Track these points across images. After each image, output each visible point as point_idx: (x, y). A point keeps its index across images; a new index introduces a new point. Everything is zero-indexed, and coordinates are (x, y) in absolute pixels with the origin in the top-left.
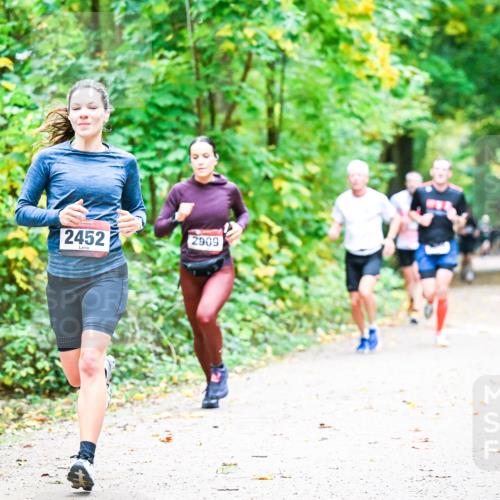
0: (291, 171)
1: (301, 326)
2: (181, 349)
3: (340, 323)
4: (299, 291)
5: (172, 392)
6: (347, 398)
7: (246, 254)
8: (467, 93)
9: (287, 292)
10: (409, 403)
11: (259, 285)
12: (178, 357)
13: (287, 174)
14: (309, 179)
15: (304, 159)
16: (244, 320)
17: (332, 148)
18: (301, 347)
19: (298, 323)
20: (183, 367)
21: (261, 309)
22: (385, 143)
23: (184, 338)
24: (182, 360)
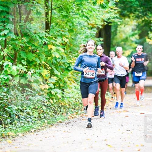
0: (56, 41)
1: (60, 111)
2: (6, 122)
3: (78, 109)
4: (59, 96)
5: (2, 141)
6: (81, 143)
7: (36, 79)
8: (135, 6)
9: (54, 96)
10: (109, 146)
11: (41, 93)
12: (5, 125)
13: (54, 42)
14: (64, 45)
15: (62, 36)
16: (35, 108)
17: (74, 31)
18: (60, 121)
19: (59, 110)
20: (7, 129)
21: (42, 103)
22: (98, 28)
23: (8, 117)
24: (7, 126)
